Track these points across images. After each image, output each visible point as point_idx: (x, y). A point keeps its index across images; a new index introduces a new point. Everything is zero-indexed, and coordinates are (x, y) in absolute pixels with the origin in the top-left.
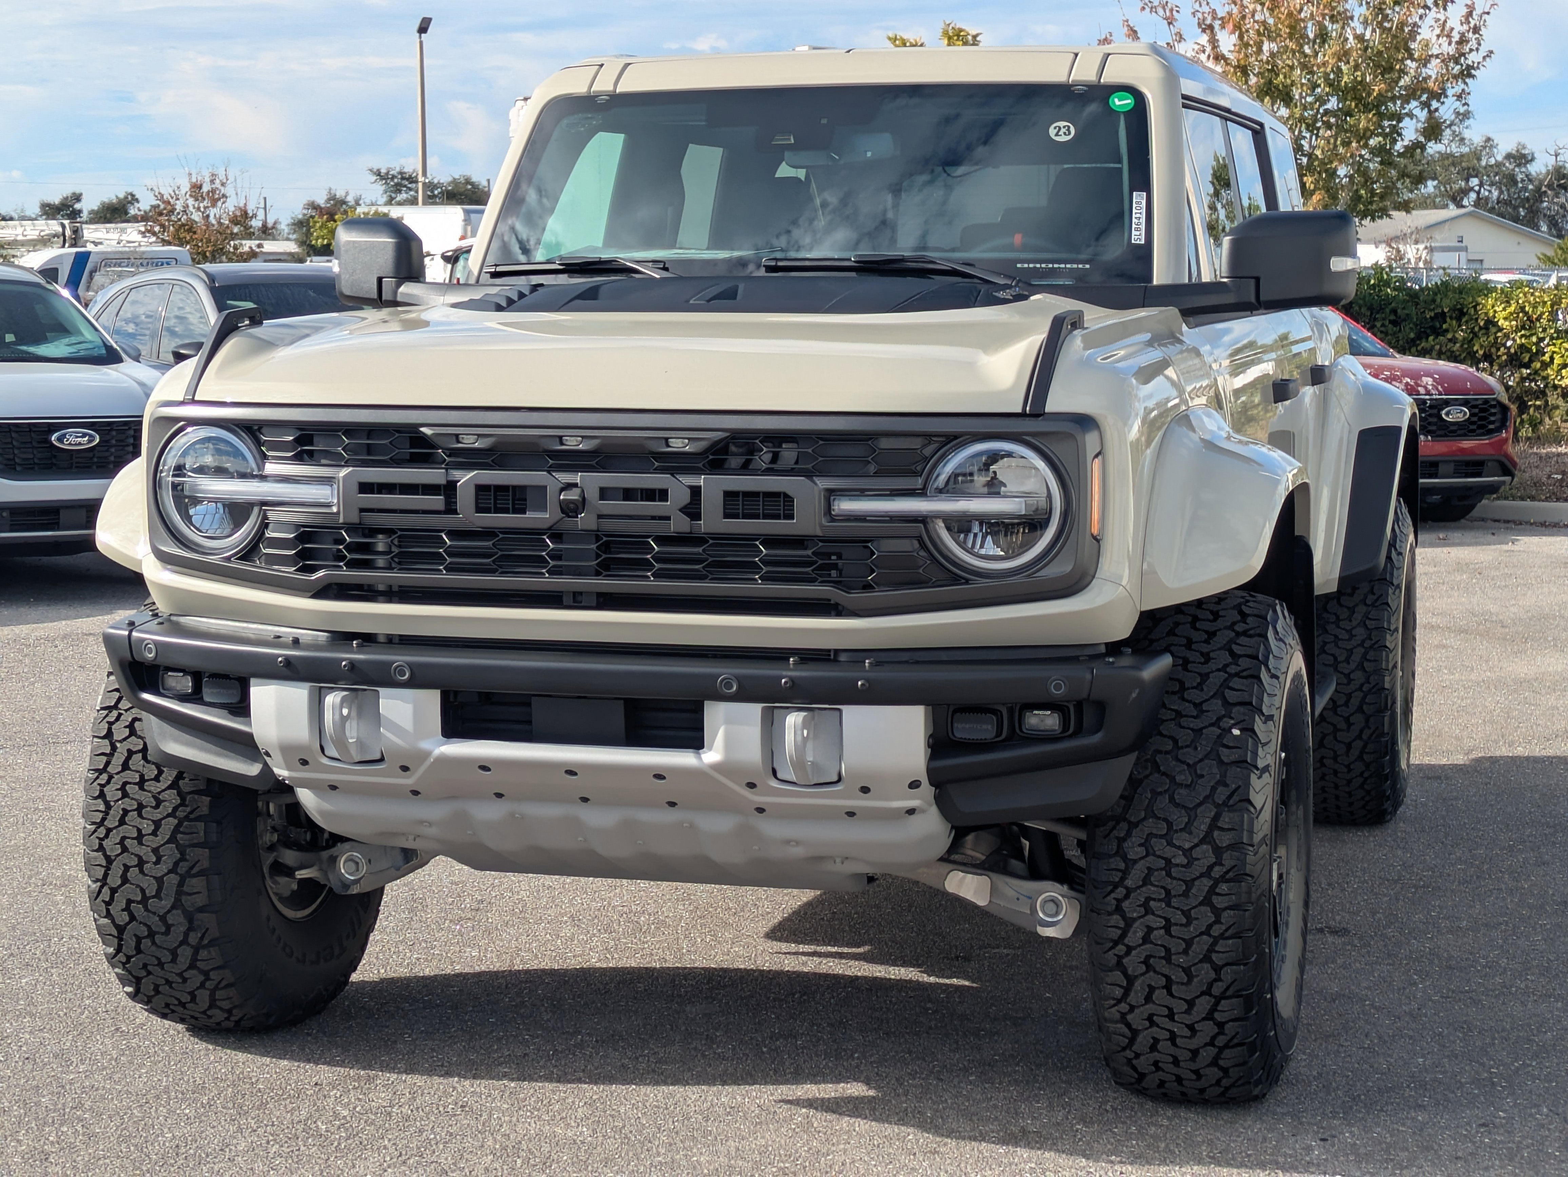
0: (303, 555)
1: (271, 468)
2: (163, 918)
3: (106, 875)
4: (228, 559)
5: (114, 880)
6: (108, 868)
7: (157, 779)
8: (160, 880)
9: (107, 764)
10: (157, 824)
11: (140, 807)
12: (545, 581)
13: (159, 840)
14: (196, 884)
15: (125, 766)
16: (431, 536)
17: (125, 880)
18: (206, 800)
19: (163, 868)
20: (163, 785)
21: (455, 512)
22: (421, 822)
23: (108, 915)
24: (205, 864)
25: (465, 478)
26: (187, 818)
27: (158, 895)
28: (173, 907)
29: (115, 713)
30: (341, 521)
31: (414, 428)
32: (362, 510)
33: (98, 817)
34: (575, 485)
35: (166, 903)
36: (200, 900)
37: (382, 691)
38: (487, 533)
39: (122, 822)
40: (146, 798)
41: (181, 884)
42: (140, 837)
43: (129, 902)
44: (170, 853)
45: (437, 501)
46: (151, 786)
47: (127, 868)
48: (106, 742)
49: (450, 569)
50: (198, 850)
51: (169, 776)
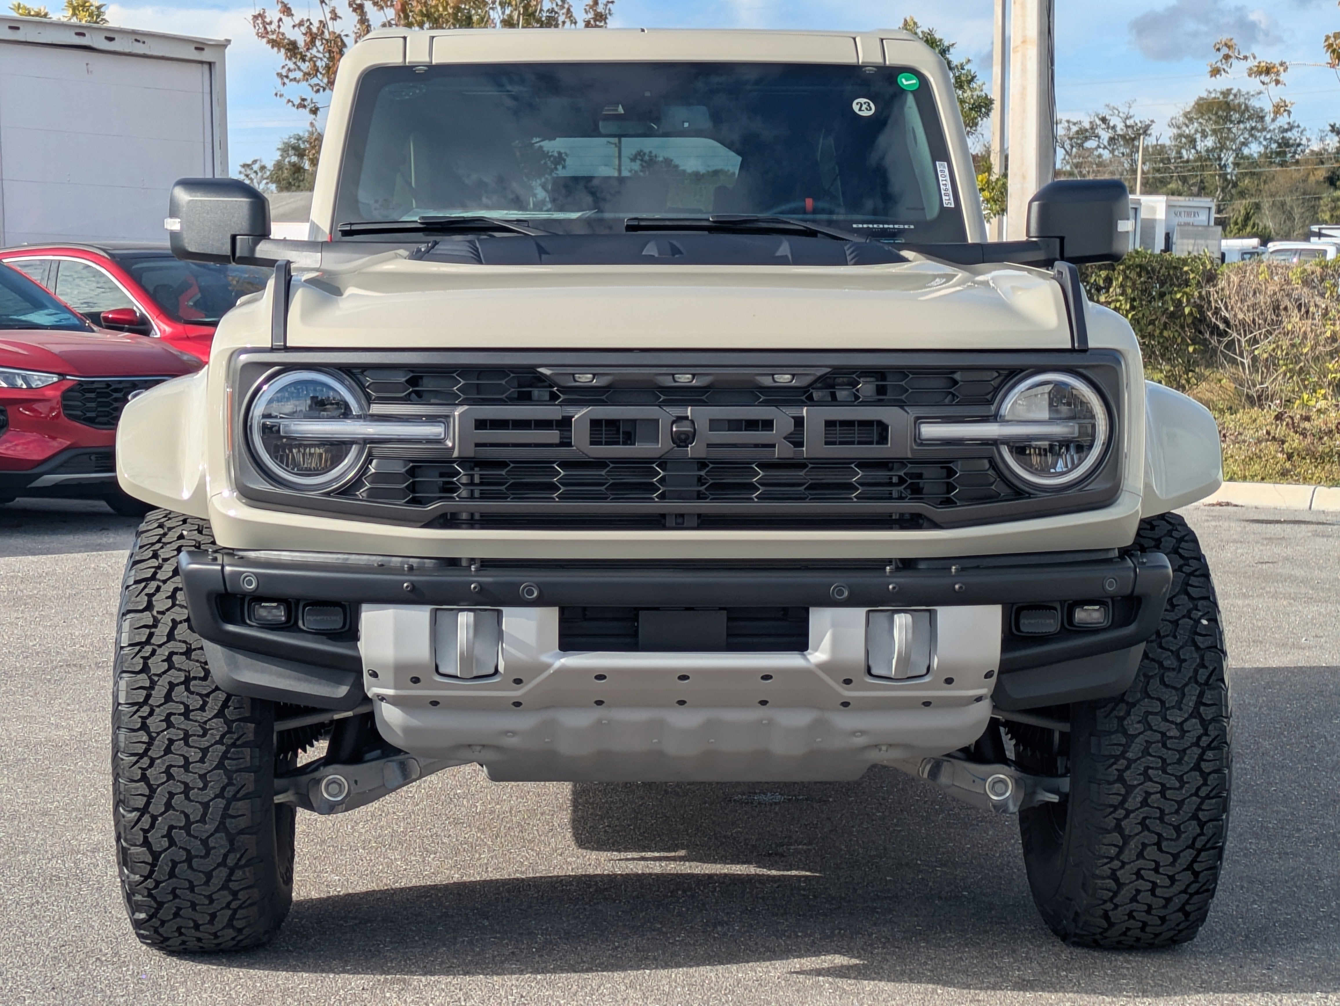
0: (412, 488)
2: (205, 842)
3: (148, 804)
5: (157, 807)
6: (150, 798)
7: (202, 708)
8: (206, 805)
9: (148, 697)
10: (205, 751)
11: (186, 738)
12: (655, 506)
13: (207, 766)
14: (241, 806)
15: (168, 698)
16: (543, 467)
17: (168, 807)
18: (252, 726)
19: (211, 792)
20: (208, 714)
21: (569, 445)
23: (145, 842)
24: (250, 787)
25: (579, 414)
26: (234, 745)
27: (203, 820)
28: (216, 831)
29: (148, 649)
32: (477, 445)
33: (139, 749)
34: (686, 418)
35: (210, 827)
36: (243, 823)
38: (598, 463)
39: (167, 751)
40: (193, 728)
41: (227, 807)
42: (186, 765)
43: (171, 828)
44: (217, 780)
46: (196, 716)
47: (171, 795)
48: (143, 676)
49: (562, 497)
50: (246, 775)
51: (214, 705)
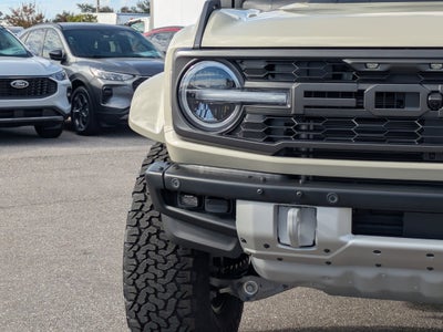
0: (268, 132)
1: (248, 84)
2: (166, 321)
3: (136, 298)
4: (221, 134)
5: (141, 300)
6: (138, 295)
7: (165, 248)
8: (166, 302)
9: (138, 240)
10: (165, 272)
11: (156, 263)
12: (416, 147)
13: (166, 280)
14: (185, 303)
15: (148, 241)
16: (346, 121)
17: (147, 300)
18: (191, 259)
19: (168, 295)
20: (168, 252)
21: (362, 107)
22: (324, 277)
23: (136, 317)
24: (190, 293)
25: (369, 88)
26: (181, 269)
27: (165, 308)
28: (172, 315)
29: (140, 214)
30: (293, 112)
31: (339, 60)
32: (306, 107)
33: (133, 268)
34: (438, 92)
35: (169, 313)
36: (187, 311)
37: (319, 209)
38: (381, 119)
39: (146, 271)
40: (160, 259)
41: (177, 303)
42: (156, 279)
43: (149, 311)
44: (172, 287)
45: (352, 101)
46: (162, 252)
47: (148, 294)
48: (136, 229)
49: (357, 140)
50: (187, 286)
51: (171, 247)
